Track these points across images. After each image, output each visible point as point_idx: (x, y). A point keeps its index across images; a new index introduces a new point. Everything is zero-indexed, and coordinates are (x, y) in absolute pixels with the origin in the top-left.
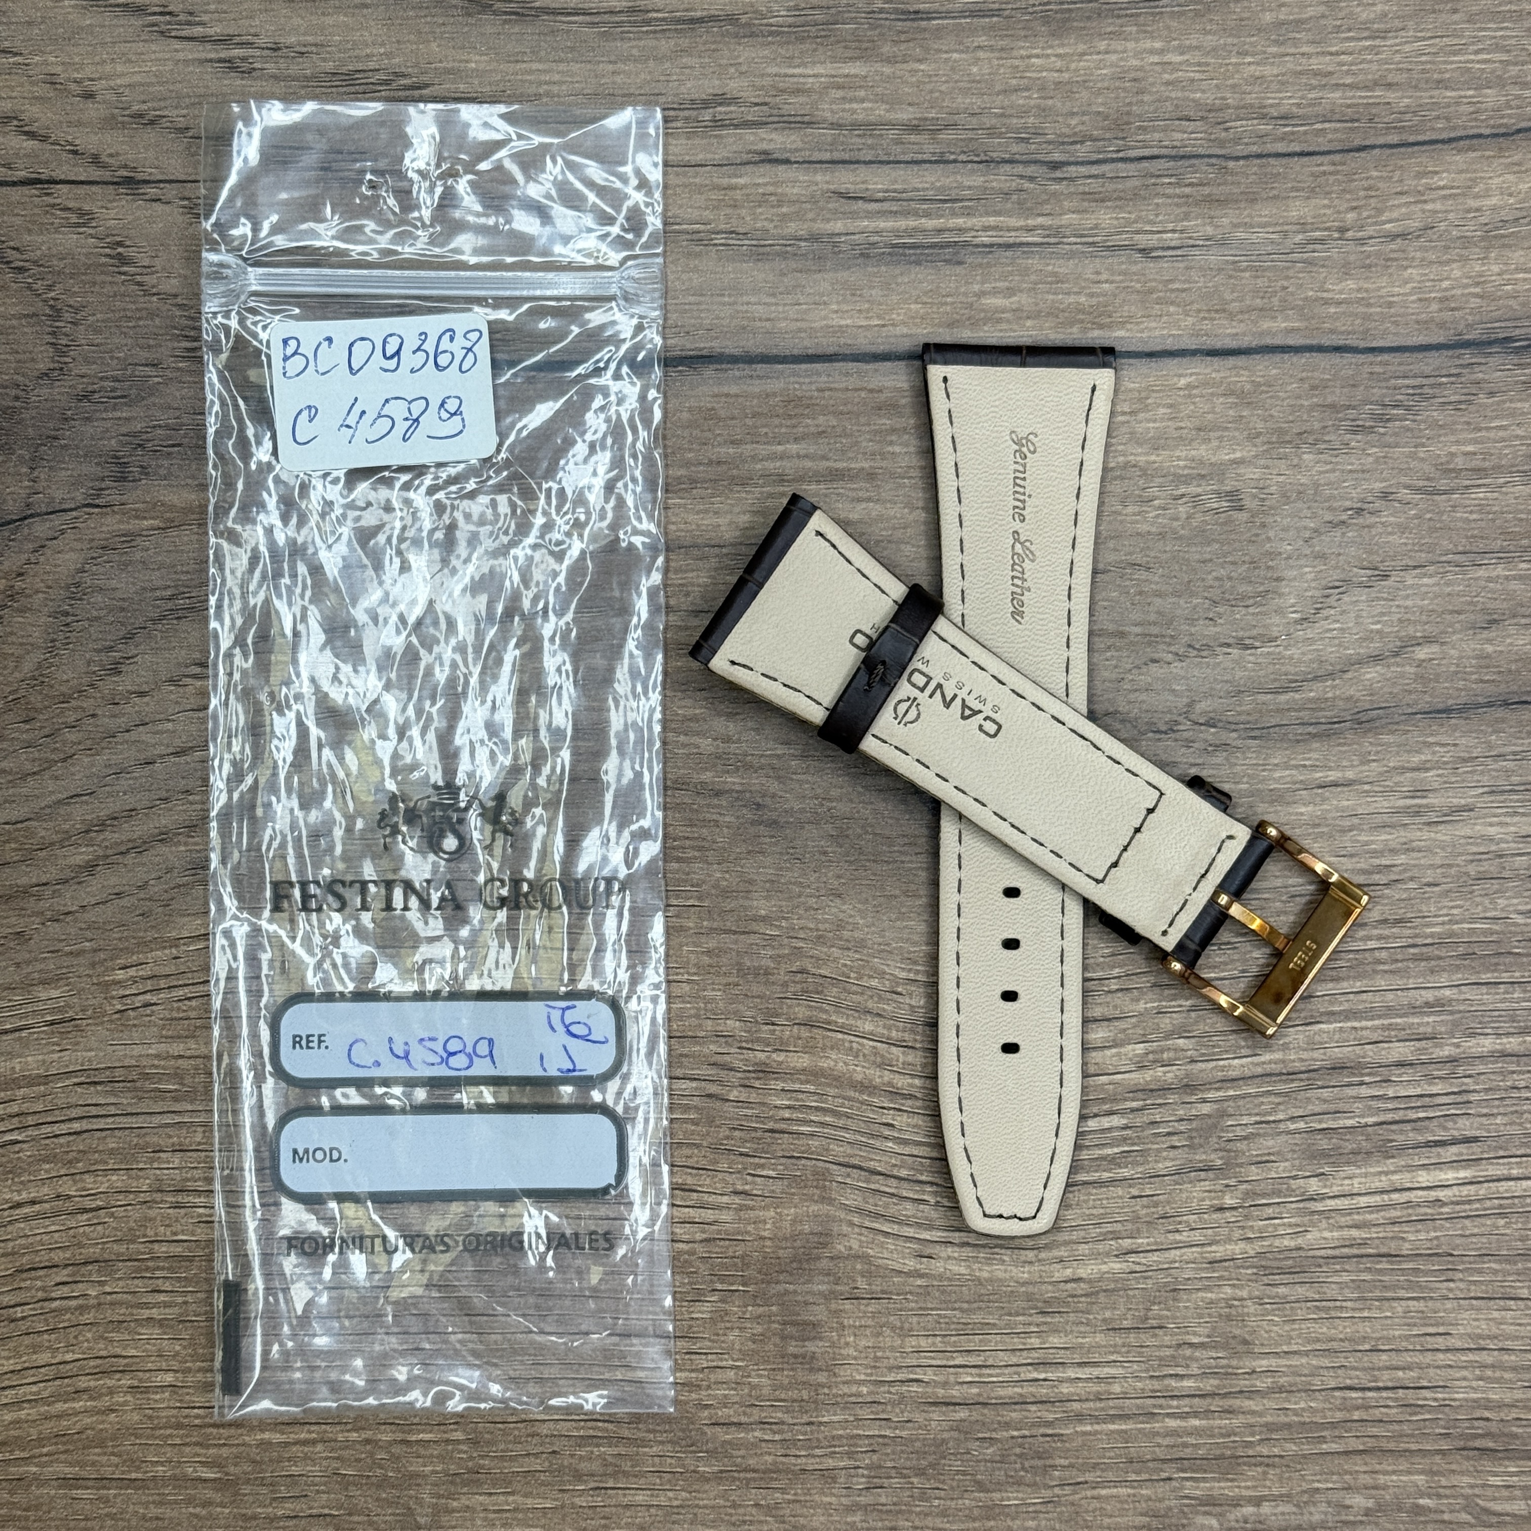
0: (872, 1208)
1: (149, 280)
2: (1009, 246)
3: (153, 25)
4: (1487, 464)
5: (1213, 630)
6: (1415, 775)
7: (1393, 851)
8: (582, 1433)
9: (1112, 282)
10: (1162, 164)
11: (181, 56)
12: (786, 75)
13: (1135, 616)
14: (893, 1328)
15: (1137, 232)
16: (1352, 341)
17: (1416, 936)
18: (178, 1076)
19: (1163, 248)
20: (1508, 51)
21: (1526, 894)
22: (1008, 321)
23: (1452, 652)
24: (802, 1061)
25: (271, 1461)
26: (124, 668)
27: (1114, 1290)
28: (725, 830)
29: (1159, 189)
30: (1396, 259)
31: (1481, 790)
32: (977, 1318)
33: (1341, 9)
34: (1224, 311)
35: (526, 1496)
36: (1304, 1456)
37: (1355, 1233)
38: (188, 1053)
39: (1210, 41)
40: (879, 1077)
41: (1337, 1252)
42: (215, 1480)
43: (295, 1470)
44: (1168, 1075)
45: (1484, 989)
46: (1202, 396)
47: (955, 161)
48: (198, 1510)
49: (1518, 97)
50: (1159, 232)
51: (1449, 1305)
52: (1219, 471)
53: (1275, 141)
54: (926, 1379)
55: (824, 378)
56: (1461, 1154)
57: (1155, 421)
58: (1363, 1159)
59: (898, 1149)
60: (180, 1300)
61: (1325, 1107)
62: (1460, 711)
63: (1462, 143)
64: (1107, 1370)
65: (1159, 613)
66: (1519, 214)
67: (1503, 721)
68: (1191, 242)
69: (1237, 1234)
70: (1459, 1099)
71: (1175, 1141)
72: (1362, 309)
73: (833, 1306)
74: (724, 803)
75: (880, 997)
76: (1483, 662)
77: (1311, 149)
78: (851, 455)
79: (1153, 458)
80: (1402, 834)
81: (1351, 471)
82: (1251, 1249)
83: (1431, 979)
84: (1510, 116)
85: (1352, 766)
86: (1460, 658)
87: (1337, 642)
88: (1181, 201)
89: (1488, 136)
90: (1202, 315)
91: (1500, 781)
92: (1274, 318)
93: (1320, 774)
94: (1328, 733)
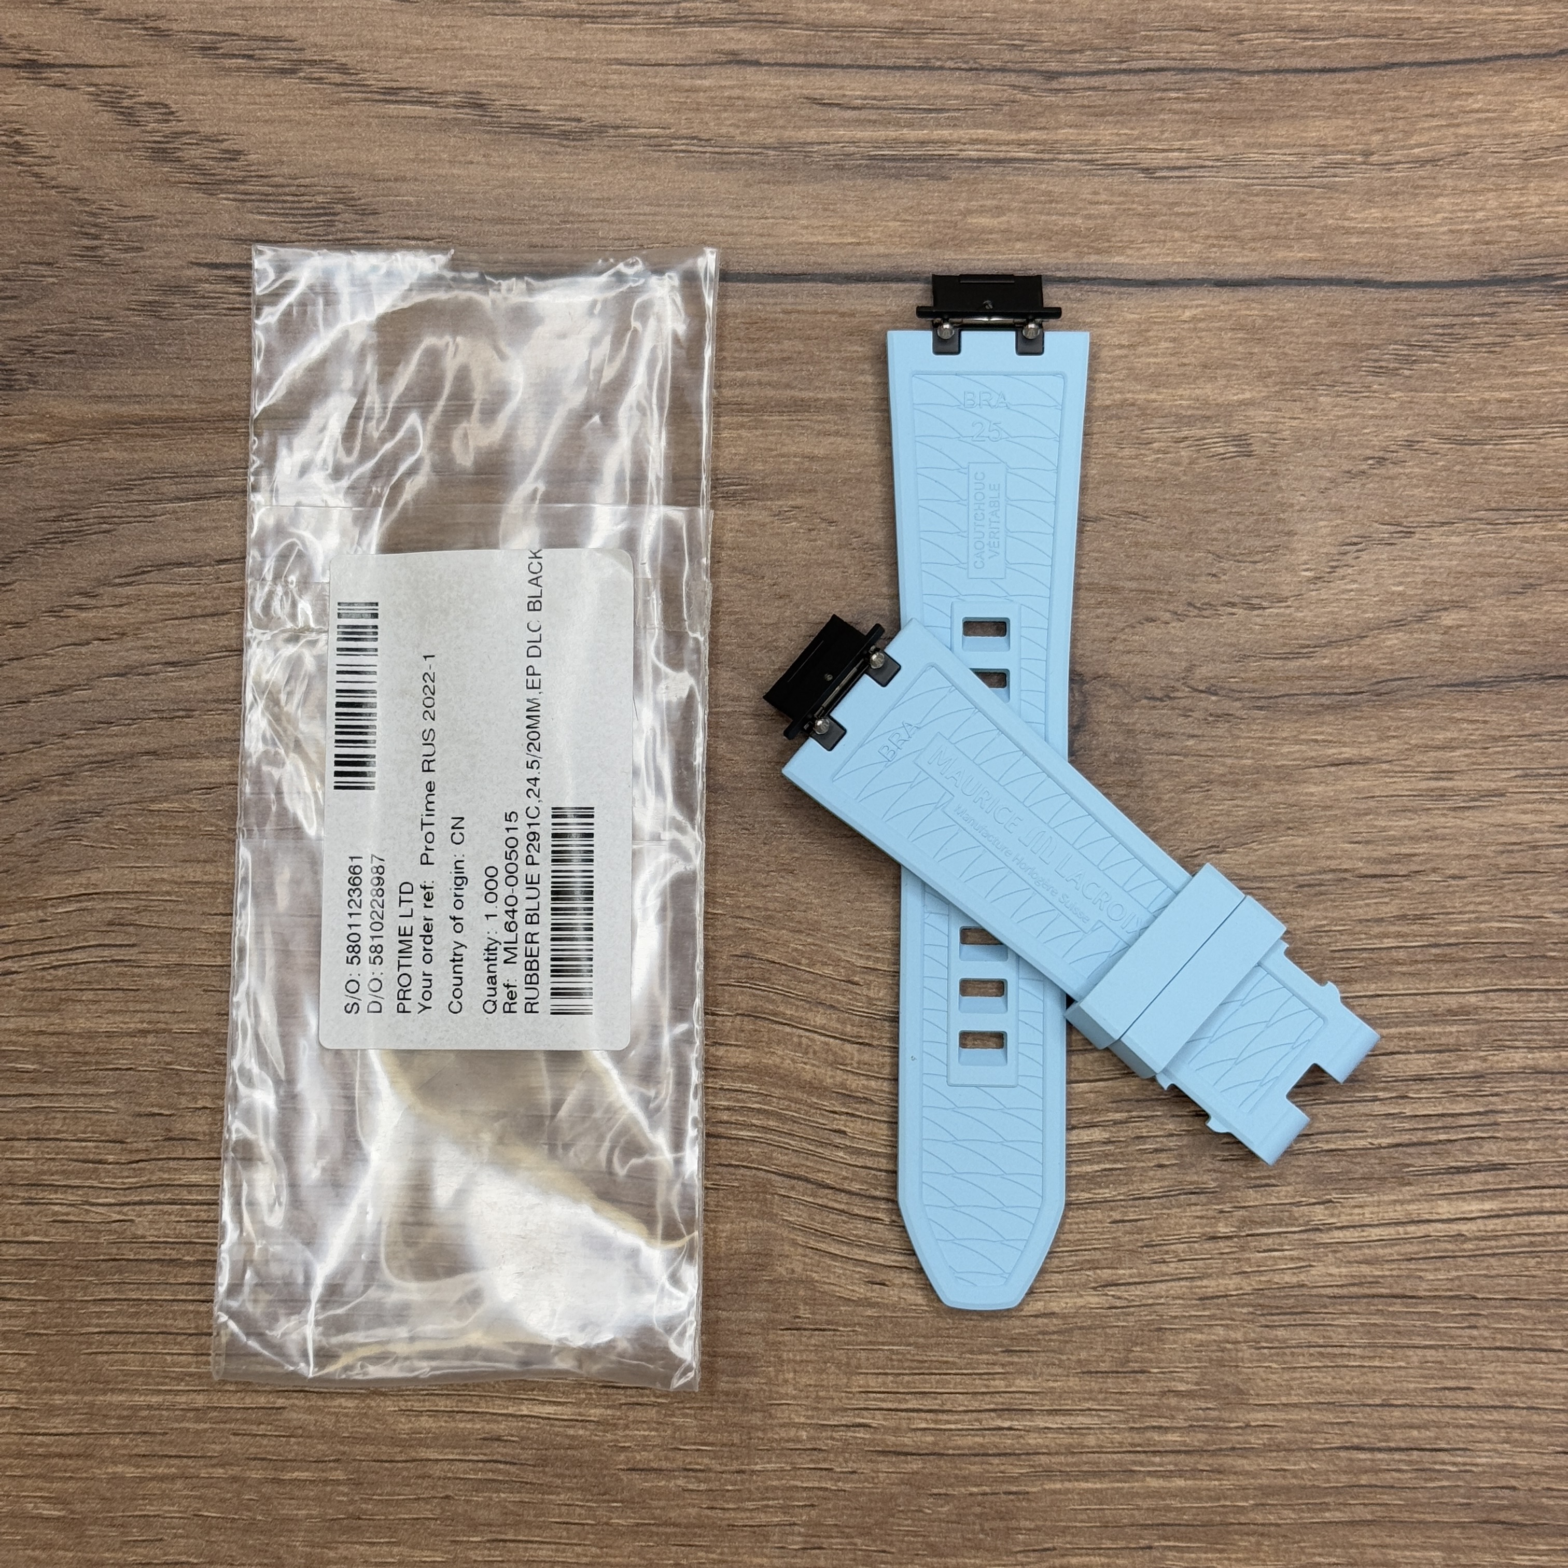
0: (818, 1226)
1: (48, 171)
2: (998, 161)
4: (1524, 413)
5: (1215, 588)
6: (1439, 754)
7: (1414, 839)
8: (480, 1476)
9: (1111, 204)
10: (1170, 77)
13: (1129, 570)
14: (838, 1365)
15: (1141, 150)
16: (1376, 274)
17: (1439, 935)
18: (38, 1054)
19: (1168, 168)
21: (1562, 890)
22: (996, 242)
23: (1483, 619)
24: (745, 1057)
25: (123, 1498)
27: (1090, 1327)
29: (1166, 105)
30: (1425, 187)
31: (1513, 773)
32: (934, 1355)
34: (1235, 238)
35: (413, 1547)
36: (1304, 1525)
37: (1365, 1269)
38: (51, 1029)
40: (830, 1077)
41: (1344, 1291)
42: (58, 1518)
43: (150, 1510)
45: (1515, 997)
46: (1210, 330)
47: (941, 68)
48: (37, 1552)
49: (1561, 16)
50: (1164, 151)
51: (1472, 1355)
52: (1227, 411)
53: (1293, 56)
54: (874, 1423)
55: (790, 299)
56: (1487, 1183)
57: (1156, 356)
58: (1376, 1186)
59: (850, 1159)
60: (28, 1310)
61: (1335, 1125)
62: (1491, 684)
63: (1499, 63)
64: (1080, 1419)
65: (1155, 566)
66: (1560, 142)
67: (1539, 697)
68: (1200, 162)
69: (1232, 1267)
70: (1485, 1120)
71: (1164, 1159)
72: (1385, 240)
73: (771, 1337)
75: (834, 986)
76: (1517, 631)
77: (1334, 65)
78: (818, 384)
79: (1153, 396)
80: (1424, 818)
81: (1372, 417)
82: (1247, 1285)
83: (1455, 983)
84: (1552, 36)
85: (1369, 742)
86: (1492, 625)
87: (1354, 604)
88: (1189, 117)
89: (1528, 56)
90: (1210, 241)
91: (1535, 764)
92: (1289, 247)
93: (1334, 751)
94: (1343, 705)
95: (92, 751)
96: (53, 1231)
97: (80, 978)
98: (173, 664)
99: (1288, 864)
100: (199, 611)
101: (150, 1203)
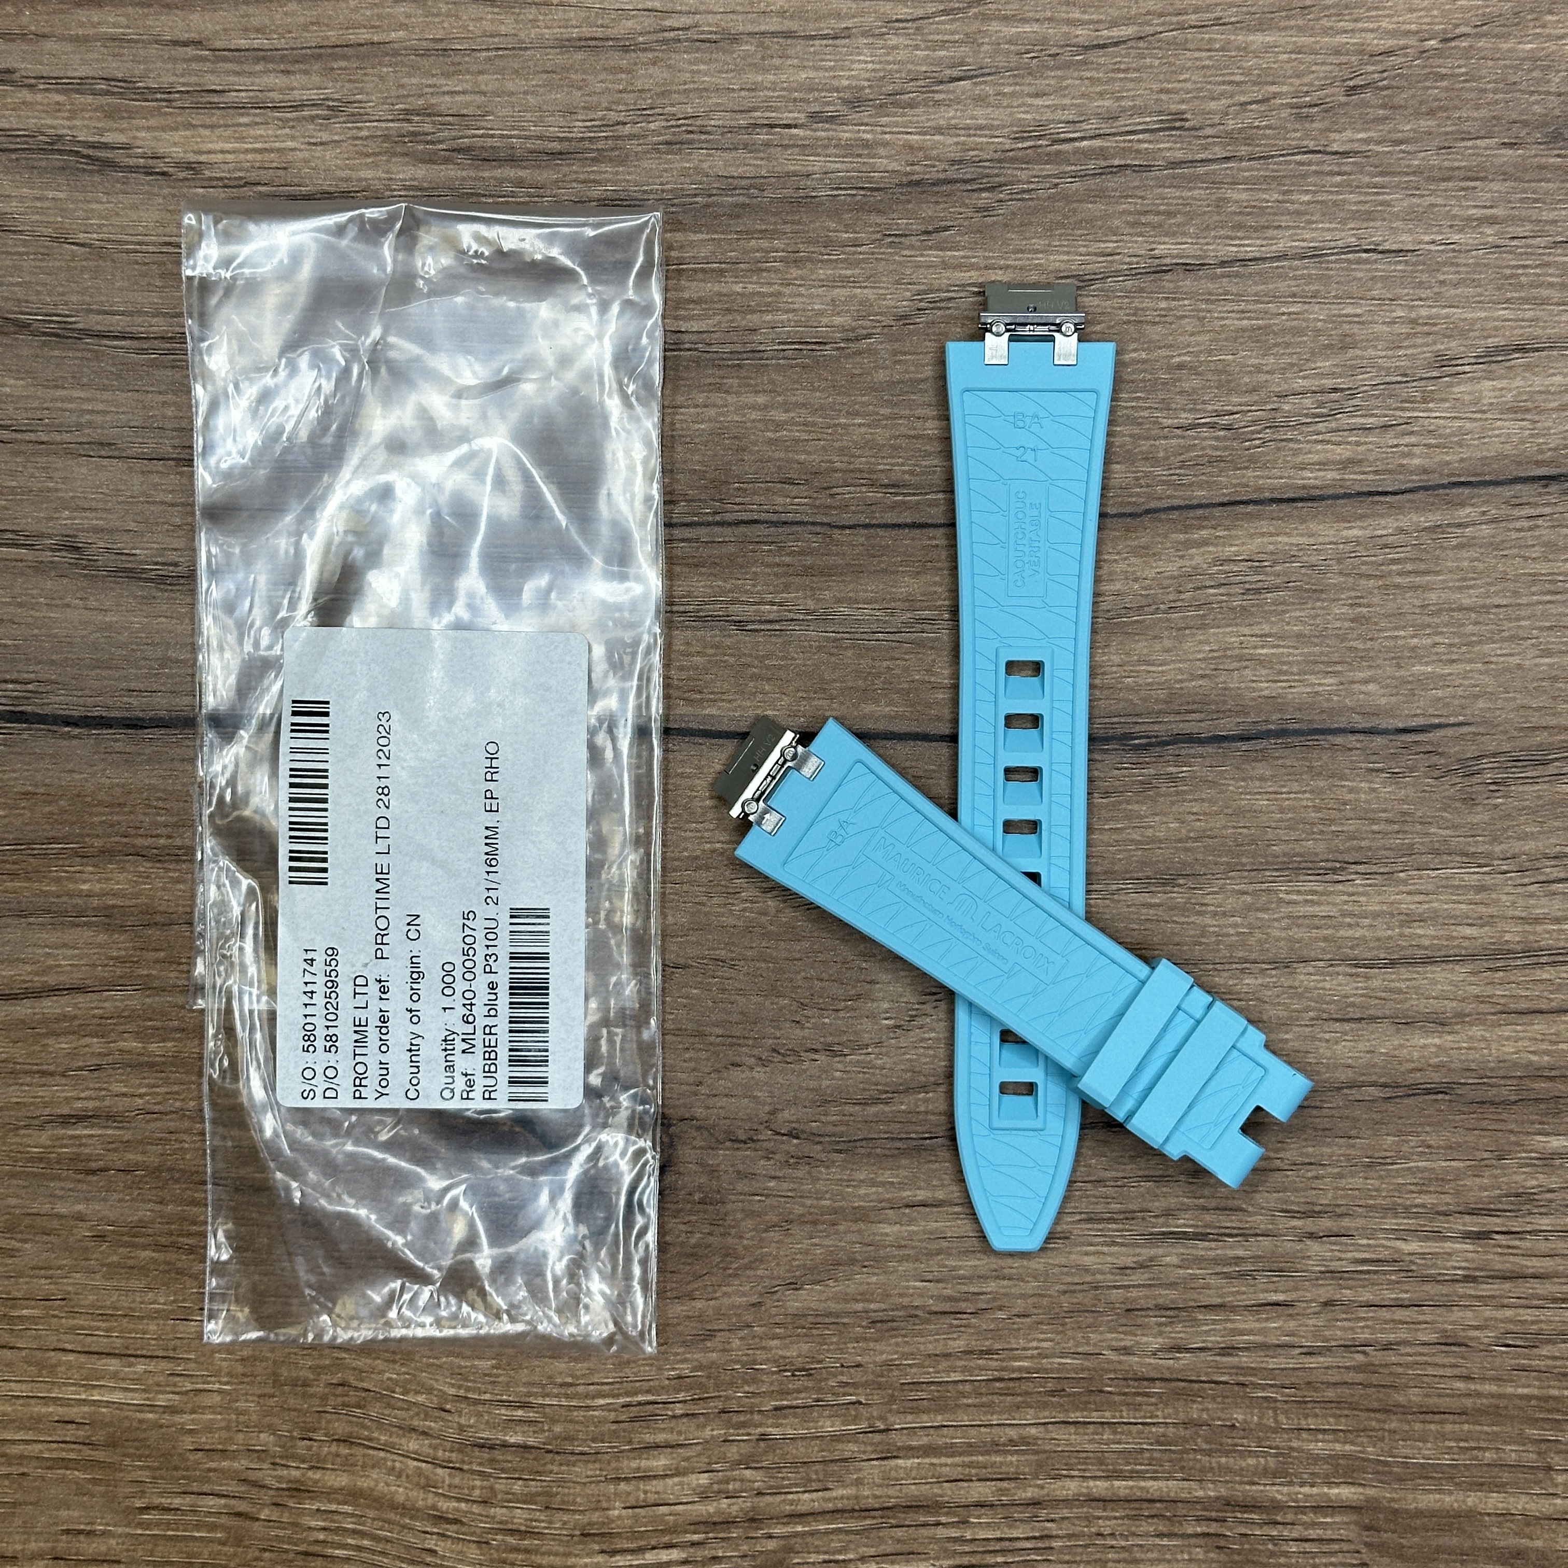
5: (799, 1034)
7: (982, 1278)
9: (705, 655)
10: (761, 530)
13: (717, 1016)
15: (733, 602)
17: (1003, 1369)
21: (1120, 1329)
24: (342, 1480)
29: (758, 557)
31: (1078, 1217)
39: (817, 398)
40: (421, 1499)
44: (733, 1507)
45: (1072, 1429)
49: (1147, 475)
50: (756, 604)
53: (884, 510)
61: (899, 1547)
65: (741, 1013)
66: (1144, 602)
67: (1106, 1143)
68: (791, 616)
70: (1040, 1545)
75: (426, 1414)
77: (923, 520)
83: (1016, 1415)
84: (1138, 495)
85: (942, 1185)
87: (931, 1052)
88: (781, 570)
90: (800, 694)
91: (1100, 1208)
92: (877, 702)
93: (908, 1193)
94: (918, 1150)
99: (862, 1301)
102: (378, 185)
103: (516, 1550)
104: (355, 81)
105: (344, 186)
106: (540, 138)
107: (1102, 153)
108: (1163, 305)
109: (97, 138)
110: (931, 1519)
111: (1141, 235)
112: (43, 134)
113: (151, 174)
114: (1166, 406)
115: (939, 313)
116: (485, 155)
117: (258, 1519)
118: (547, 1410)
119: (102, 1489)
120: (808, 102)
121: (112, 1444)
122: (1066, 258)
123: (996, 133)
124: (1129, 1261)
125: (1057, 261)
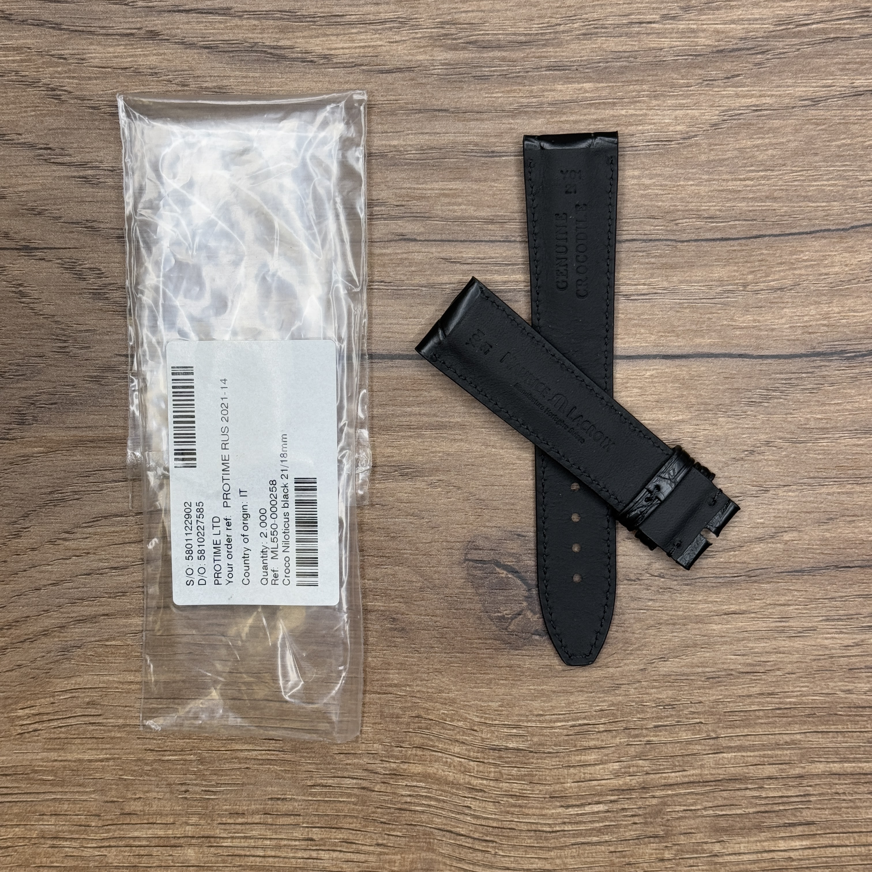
0: (457, 855)
1: (38, 307)
3: (41, 155)
4: (828, 426)
6: (782, 608)
7: (768, 653)
10: (638, 244)
11: (57, 174)
12: (414, 189)
15: (623, 285)
16: (749, 351)
17: (781, 703)
18: (53, 771)
19: (637, 295)
20: (847, 179)
21: (846, 680)
23: (806, 537)
24: (418, 769)
26: (23, 534)
28: (374, 633)
29: (636, 259)
30: (777, 303)
31: (821, 618)
33: (747, 153)
34: (674, 332)
38: (60, 758)
39: (667, 171)
40: (462, 779)
44: (633, 781)
45: (820, 735)
46: (660, 382)
49: (852, 207)
50: (635, 285)
52: (669, 427)
53: (705, 232)
56: (804, 831)
57: (631, 397)
58: (747, 833)
59: (474, 821)
61: (725, 802)
62: (809, 571)
63: (818, 234)
66: (851, 277)
67: (835, 578)
68: (655, 291)
70: (804, 799)
71: (636, 819)
72: (755, 332)
74: (374, 618)
75: (464, 732)
76: (824, 543)
77: (727, 236)
78: (451, 414)
80: (774, 642)
81: (747, 428)
83: (789, 728)
84: (847, 219)
85: (745, 602)
86: (809, 540)
88: (649, 266)
89: (834, 230)
90: (660, 334)
91: (832, 613)
92: (703, 337)
93: (726, 607)
94: (731, 583)
95: (75, 615)
96: (66, 861)
97: (73, 732)
98: (115, 568)
99: (701, 667)
100: (127, 540)
101: (115, 846)
102: (426, 63)
103: (515, 806)
104: (413, 7)
105: (408, 64)
106: (514, 34)
107: (824, 31)
108: (859, 113)
109: (275, 44)
110: (743, 786)
111: (846, 75)
112: (247, 42)
113: (304, 62)
114: (862, 168)
115: (735, 122)
116: (484, 45)
117: (374, 791)
118: (530, 729)
119: (290, 775)
120: (660, 9)
121: (294, 750)
122: (804, 89)
123: (765, 22)
124: (850, 642)
125: (799, 91)
